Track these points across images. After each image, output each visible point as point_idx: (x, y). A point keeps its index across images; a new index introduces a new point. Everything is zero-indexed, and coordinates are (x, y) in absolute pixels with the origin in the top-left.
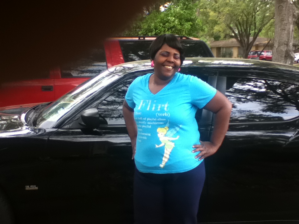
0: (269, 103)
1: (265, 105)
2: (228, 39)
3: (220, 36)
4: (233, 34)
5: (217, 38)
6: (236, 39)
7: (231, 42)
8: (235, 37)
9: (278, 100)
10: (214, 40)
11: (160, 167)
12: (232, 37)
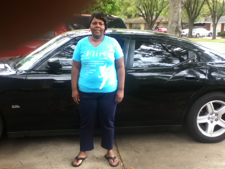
0: (163, 58)
1: (161, 59)
2: (138, 17)
3: (132, 15)
4: (141, 14)
5: (129, 16)
6: (143, 18)
7: (140, 20)
8: (143, 16)
9: (169, 56)
10: (127, 18)
11: (99, 89)
12: (140, 16)
